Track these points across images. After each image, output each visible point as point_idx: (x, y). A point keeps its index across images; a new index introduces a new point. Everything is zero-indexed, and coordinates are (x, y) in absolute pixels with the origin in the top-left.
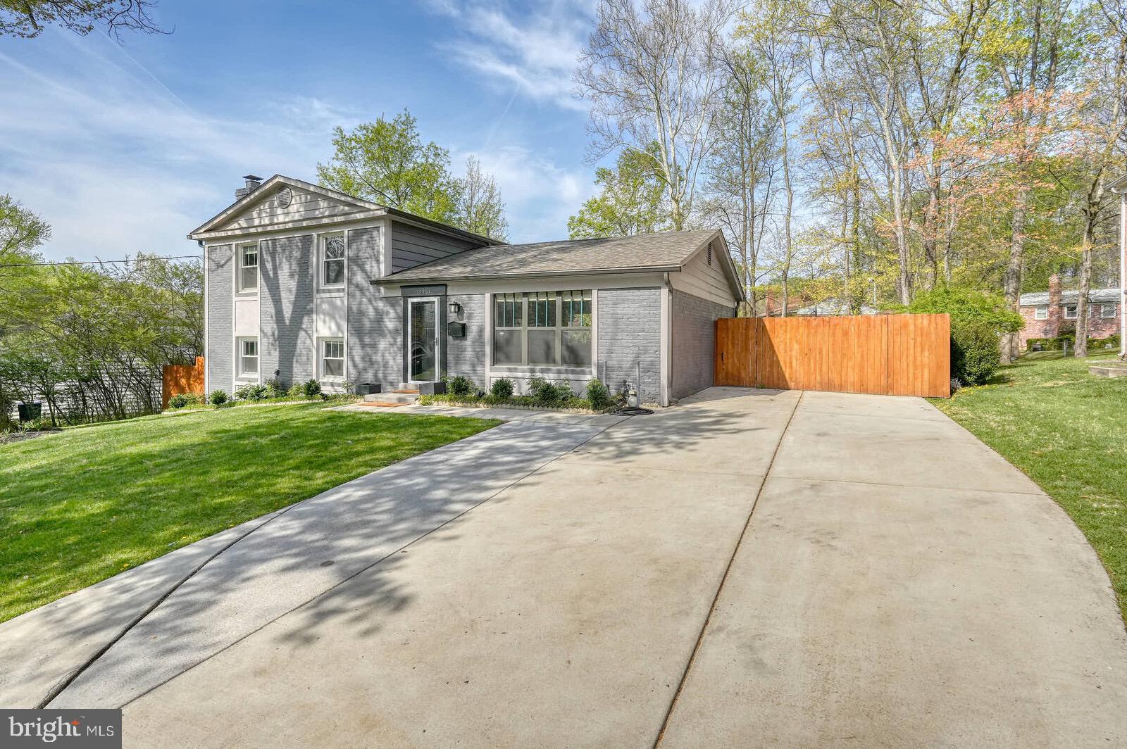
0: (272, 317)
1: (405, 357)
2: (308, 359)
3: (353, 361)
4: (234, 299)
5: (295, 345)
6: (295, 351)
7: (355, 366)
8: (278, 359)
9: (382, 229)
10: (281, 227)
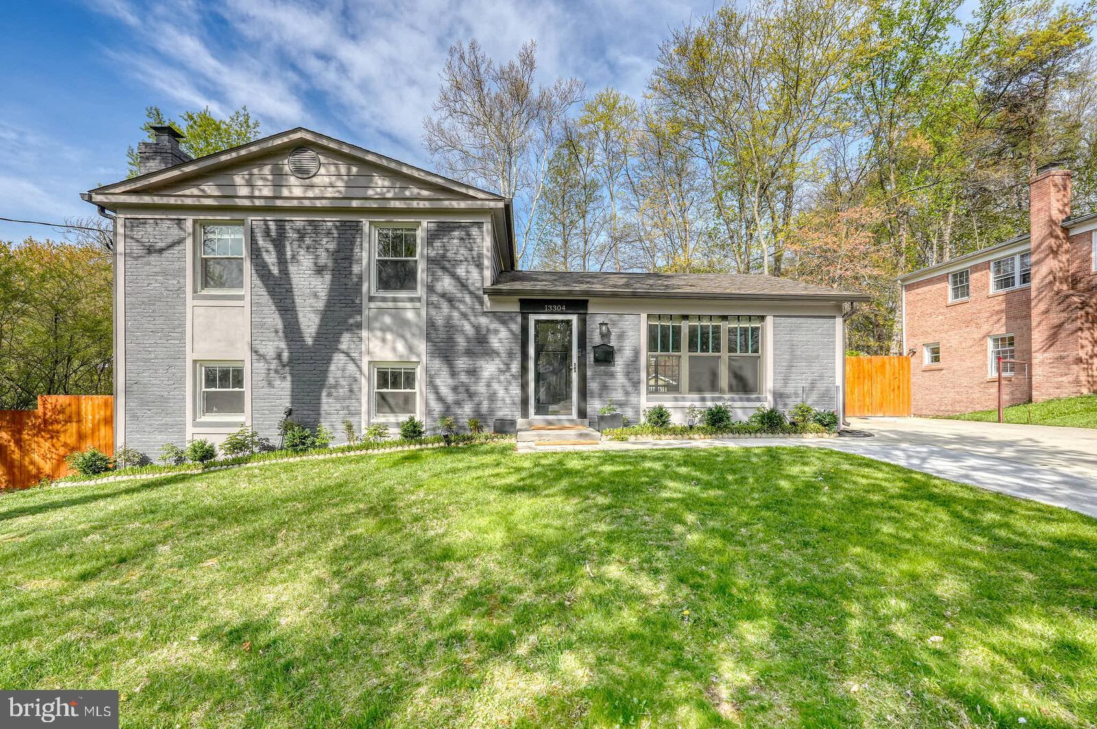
0: (277, 332)
1: (524, 387)
2: (351, 391)
3: (437, 393)
4: (190, 301)
5: (326, 371)
6: (324, 381)
7: (440, 399)
8: (289, 393)
9: (487, 227)
10: (295, 203)
